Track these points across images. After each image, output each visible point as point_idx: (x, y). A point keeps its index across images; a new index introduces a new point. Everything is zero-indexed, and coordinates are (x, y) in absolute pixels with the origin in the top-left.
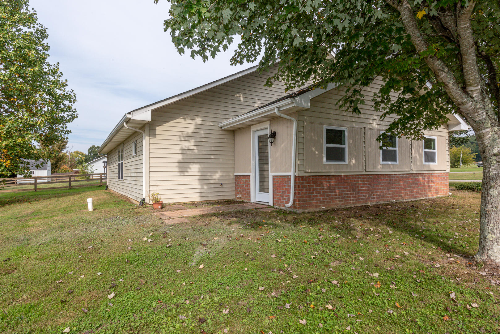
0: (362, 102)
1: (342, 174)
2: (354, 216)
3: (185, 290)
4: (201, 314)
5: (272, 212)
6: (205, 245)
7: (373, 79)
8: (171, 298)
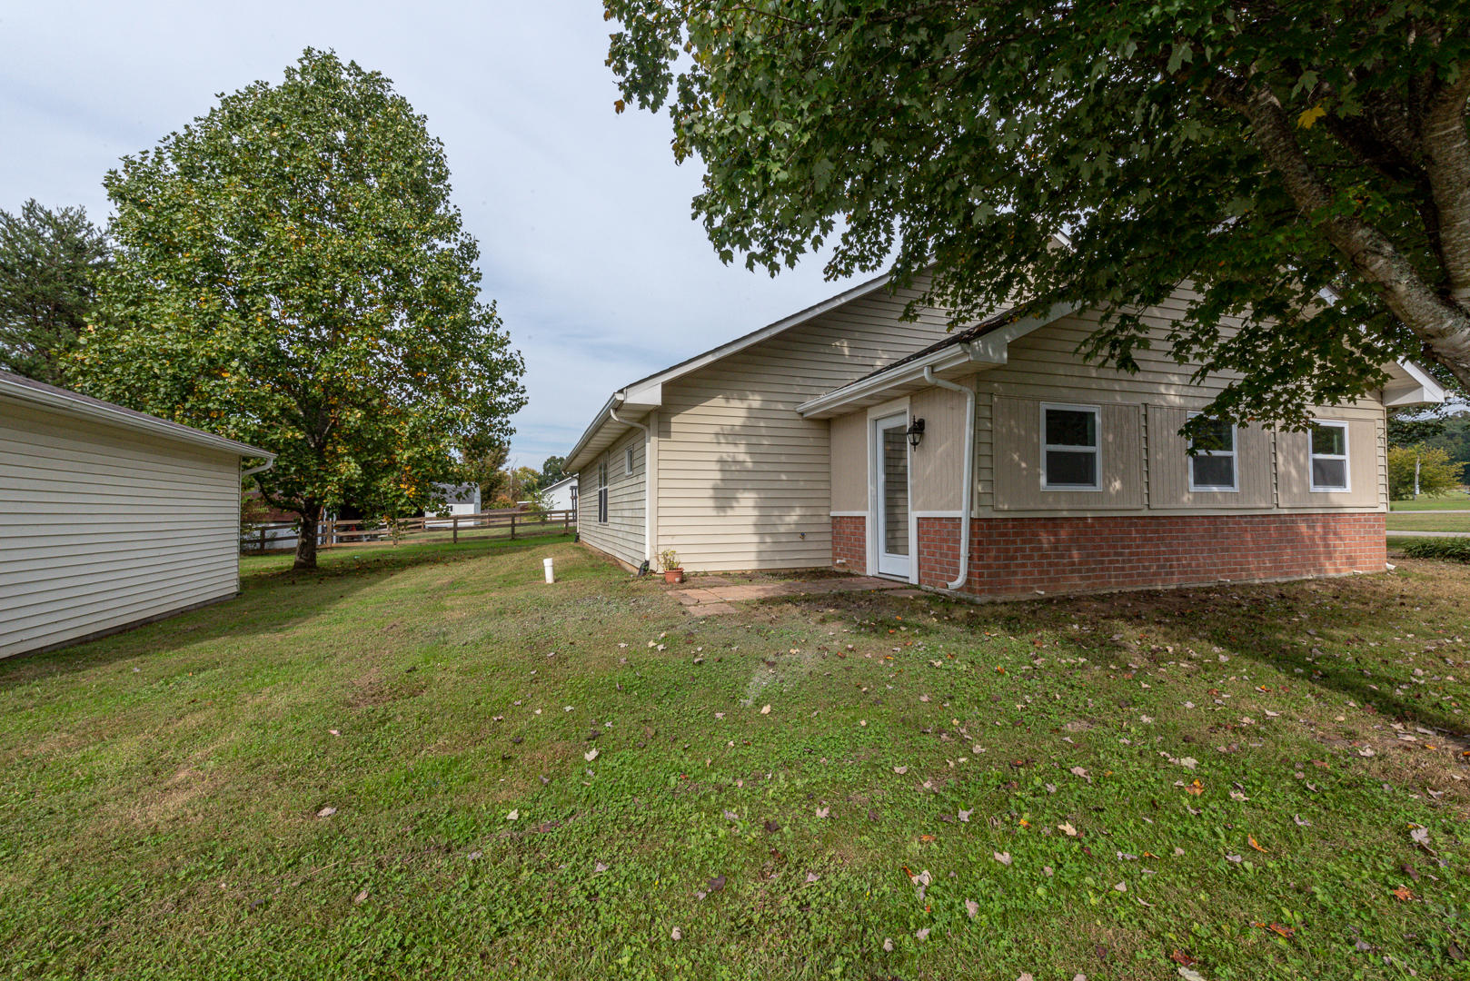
0: (1144, 344)
1: (1089, 515)
2: (1122, 616)
3: (734, 758)
4: (768, 812)
5: (916, 598)
6: (771, 664)
7: (1173, 288)
8: (707, 771)
